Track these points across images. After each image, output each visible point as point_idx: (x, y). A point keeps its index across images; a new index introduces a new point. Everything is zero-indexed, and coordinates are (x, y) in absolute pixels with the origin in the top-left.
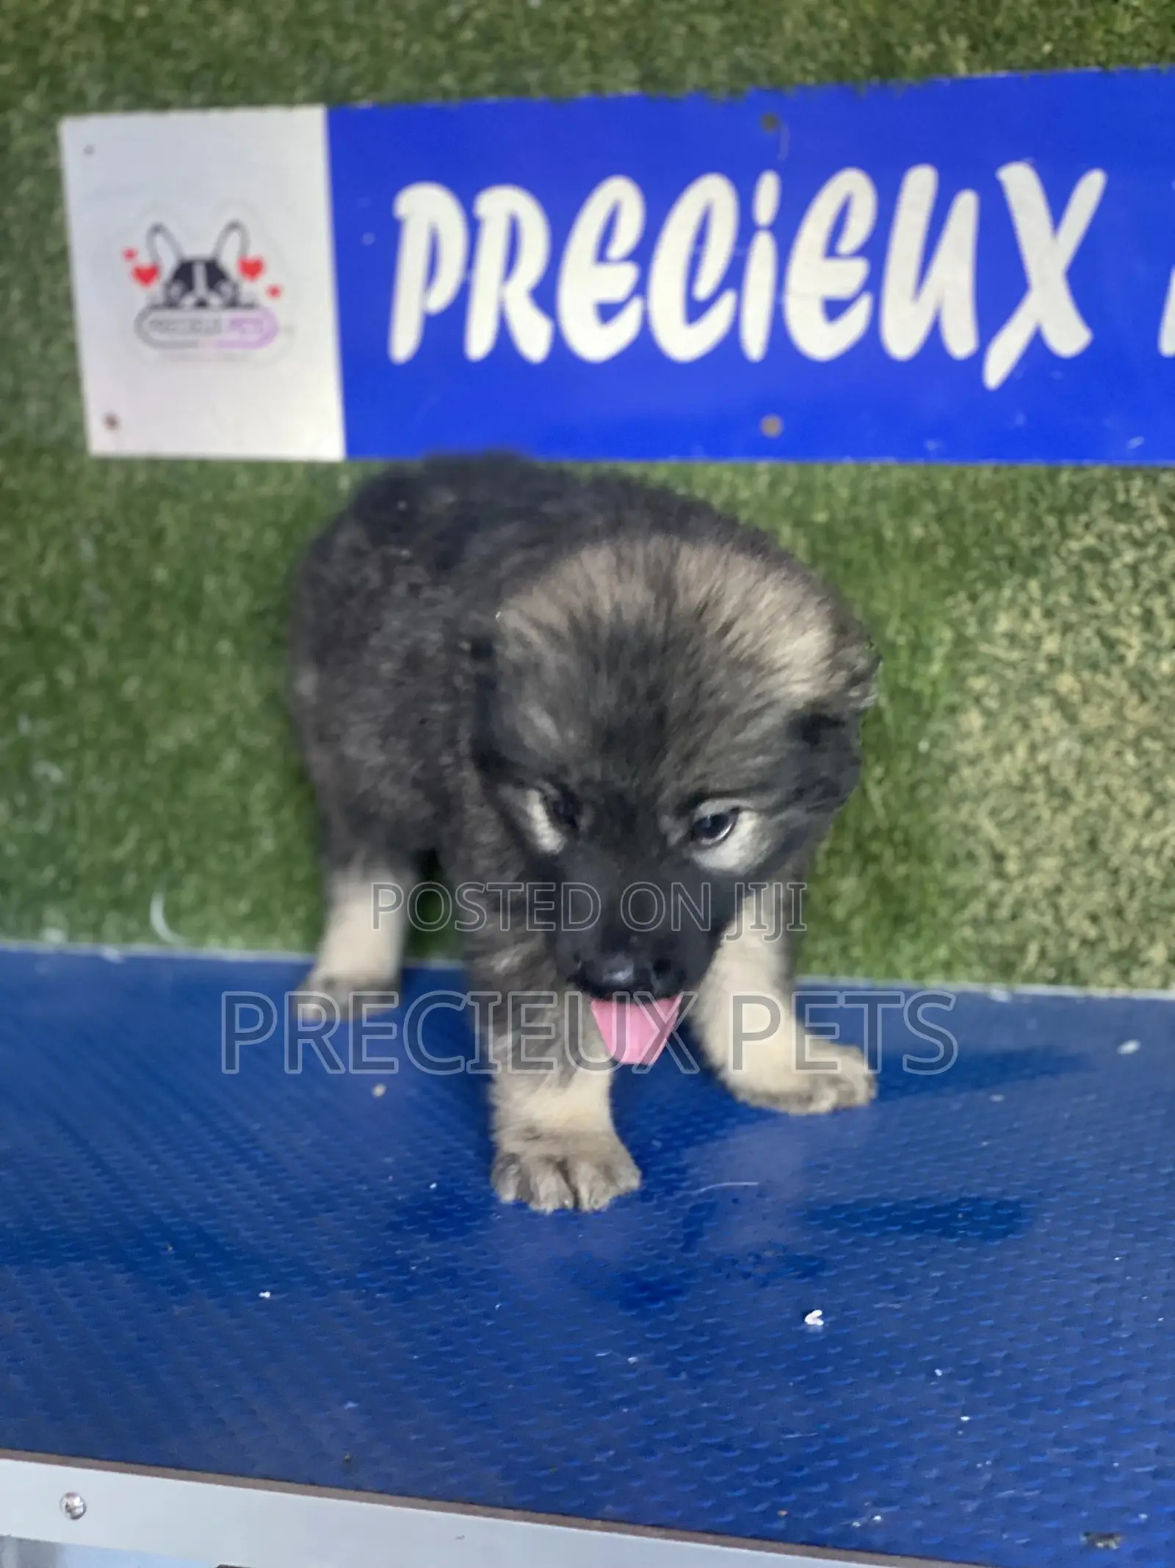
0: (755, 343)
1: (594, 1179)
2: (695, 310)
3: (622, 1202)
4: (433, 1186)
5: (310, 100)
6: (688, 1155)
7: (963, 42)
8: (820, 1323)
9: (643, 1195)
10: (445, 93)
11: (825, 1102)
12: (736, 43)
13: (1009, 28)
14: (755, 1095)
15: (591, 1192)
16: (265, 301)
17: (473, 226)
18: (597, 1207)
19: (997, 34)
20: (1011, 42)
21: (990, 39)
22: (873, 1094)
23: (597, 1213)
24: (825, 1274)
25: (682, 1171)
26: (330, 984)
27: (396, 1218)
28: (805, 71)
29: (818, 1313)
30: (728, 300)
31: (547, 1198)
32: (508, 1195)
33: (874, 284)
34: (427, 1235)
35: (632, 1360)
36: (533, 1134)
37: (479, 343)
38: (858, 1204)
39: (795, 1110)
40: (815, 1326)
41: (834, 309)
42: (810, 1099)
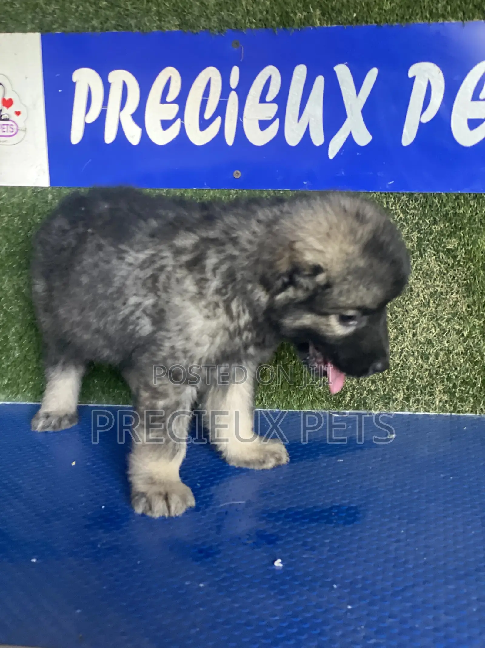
0: (230, 139)
1: (178, 503)
2: (204, 124)
3: (188, 512)
4: (103, 507)
5: (33, 30)
6: (213, 488)
7: (318, 12)
8: (281, 565)
9: (196, 509)
10: (94, 28)
11: (270, 464)
12: (221, 10)
13: (339, 6)
14: (239, 462)
15: (176, 508)
16: (14, 117)
17: (107, 86)
18: (177, 515)
19: (333, 9)
20: (340, 12)
21: (330, 11)
22: (289, 460)
24: (279, 543)
25: (211, 496)
26: (47, 416)
27: (88, 523)
28: (251, 23)
29: (279, 561)
30: (219, 119)
31: (158, 511)
32: (139, 510)
33: (281, 114)
34: (103, 530)
35: (201, 585)
36: (152, 481)
37: (110, 136)
38: (289, 510)
39: (257, 468)
40: (279, 567)
41: (264, 125)
42: (264, 462)
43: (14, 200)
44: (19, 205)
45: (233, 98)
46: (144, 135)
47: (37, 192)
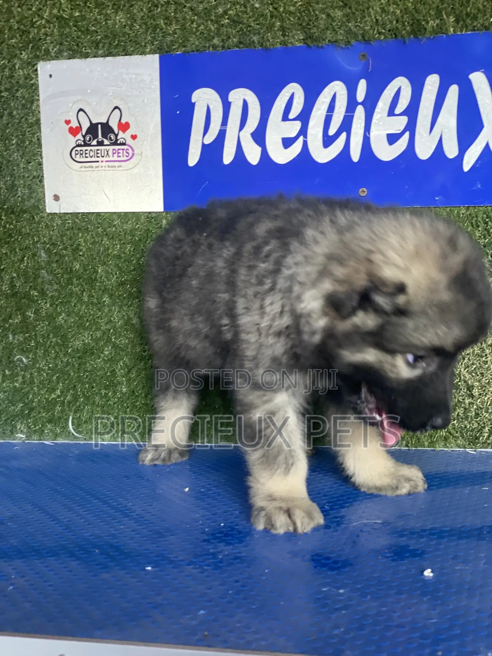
0: (355, 155)
1: (303, 517)
2: (328, 141)
3: (316, 529)
4: (222, 524)
5: (153, 52)
6: (343, 511)
7: (452, 19)
8: (431, 575)
9: (326, 526)
10: (215, 47)
11: (404, 491)
12: (348, 21)
13: (474, 11)
14: (369, 488)
15: (302, 524)
16: (129, 141)
17: (227, 106)
18: (305, 531)
19: (468, 15)
20: (475, 18)
21: (464, 17)
22: (426, 486)
23: (306, 534)
24: (426, 556)
25: (342, 517)
27: (207, 538)
28: (380, 33)
29: (429, 570)
30: (344, 135)
31: (280, 527)
32: (260, 526)
33: (411, 127)
34: (224, 544)
35: (341, 591)
36: (271, 498)
37: (228, 157)
38: (432, 529)
39: (389, 493)
40: (428, 576)
41: (392, 139)
42: (397, 488)
43: (128, 226)
44: (132, 232)
45: (360, 112)
46: (265, 154)
47: (150, 216)
